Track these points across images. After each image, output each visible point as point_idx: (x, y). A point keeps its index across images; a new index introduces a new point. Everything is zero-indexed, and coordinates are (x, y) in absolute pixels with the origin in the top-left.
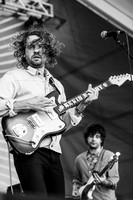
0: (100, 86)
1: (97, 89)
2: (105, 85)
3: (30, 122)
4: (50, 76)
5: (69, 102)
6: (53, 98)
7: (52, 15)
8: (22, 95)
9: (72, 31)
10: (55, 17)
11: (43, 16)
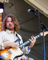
0: (36, 37)
1: (35, 38)
2: (38, 36)
3: (9, 52)
4: (16, 33)
5: (24, 43)
6: (18, 42)
7: (8, 2)
8: (6, 41)
9: (16, 9)
10: (9, 3)
11: (4, 2)
